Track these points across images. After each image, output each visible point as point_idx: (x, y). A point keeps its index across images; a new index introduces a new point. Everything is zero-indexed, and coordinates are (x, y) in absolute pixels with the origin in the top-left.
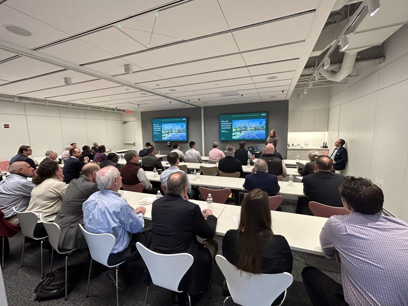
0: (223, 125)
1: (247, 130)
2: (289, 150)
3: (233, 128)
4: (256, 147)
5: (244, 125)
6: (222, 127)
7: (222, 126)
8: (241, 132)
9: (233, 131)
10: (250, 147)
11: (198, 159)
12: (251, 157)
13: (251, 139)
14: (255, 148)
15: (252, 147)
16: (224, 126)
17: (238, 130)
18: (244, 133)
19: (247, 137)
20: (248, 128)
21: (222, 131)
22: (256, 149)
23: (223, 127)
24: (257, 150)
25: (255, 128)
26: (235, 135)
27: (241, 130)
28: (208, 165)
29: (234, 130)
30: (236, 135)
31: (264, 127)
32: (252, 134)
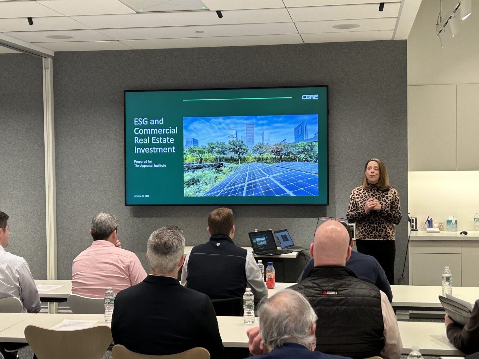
0: (140, 136)
1: (244, 160)
2: (414, 243)
3: (186, 150)
4: (285, 233)
5: (231, 139)
6: (139, 146)
7: (136, 140)
8: (218, 167)
9: (186, 162)
10: (260, 234)
11: (20, 291)
12: (261, 278)
13: (261, 198)
14: (279, 235)
15: (268, 234)
16: (146, 141)
17: (206, 160)
18: (233, 172)
19: (245, 192)
20: (250, 151)
21: (138, 164)
22: (281, 240)
23: (143, 146)
24: (288, 243)
25: (277, 153)
26: (194, 181)
27: (221, 159)
28: (66, 321)
29: (189, 159)
30: (198, 181)
31: (312, 147)
32: (264, 176)
